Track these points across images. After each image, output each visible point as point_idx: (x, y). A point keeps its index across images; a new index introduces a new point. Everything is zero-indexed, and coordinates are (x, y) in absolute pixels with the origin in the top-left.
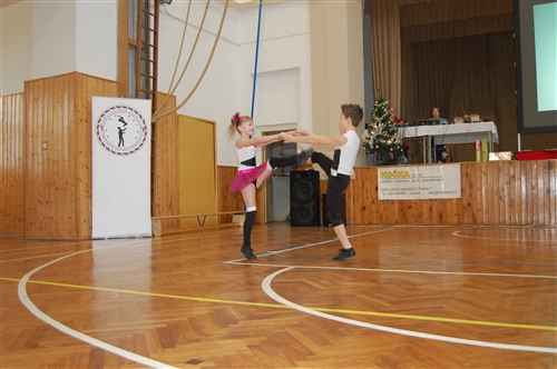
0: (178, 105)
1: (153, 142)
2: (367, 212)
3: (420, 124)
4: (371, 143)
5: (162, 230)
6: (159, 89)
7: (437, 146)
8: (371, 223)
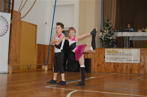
0: (21, 17)
1: (10, 32)
2: (100, 67)
3: (124, 31)
4: (103, 38)
5: (12, 71)
6: (14, 9)
7: (130, 41)
8: (101, 72)
